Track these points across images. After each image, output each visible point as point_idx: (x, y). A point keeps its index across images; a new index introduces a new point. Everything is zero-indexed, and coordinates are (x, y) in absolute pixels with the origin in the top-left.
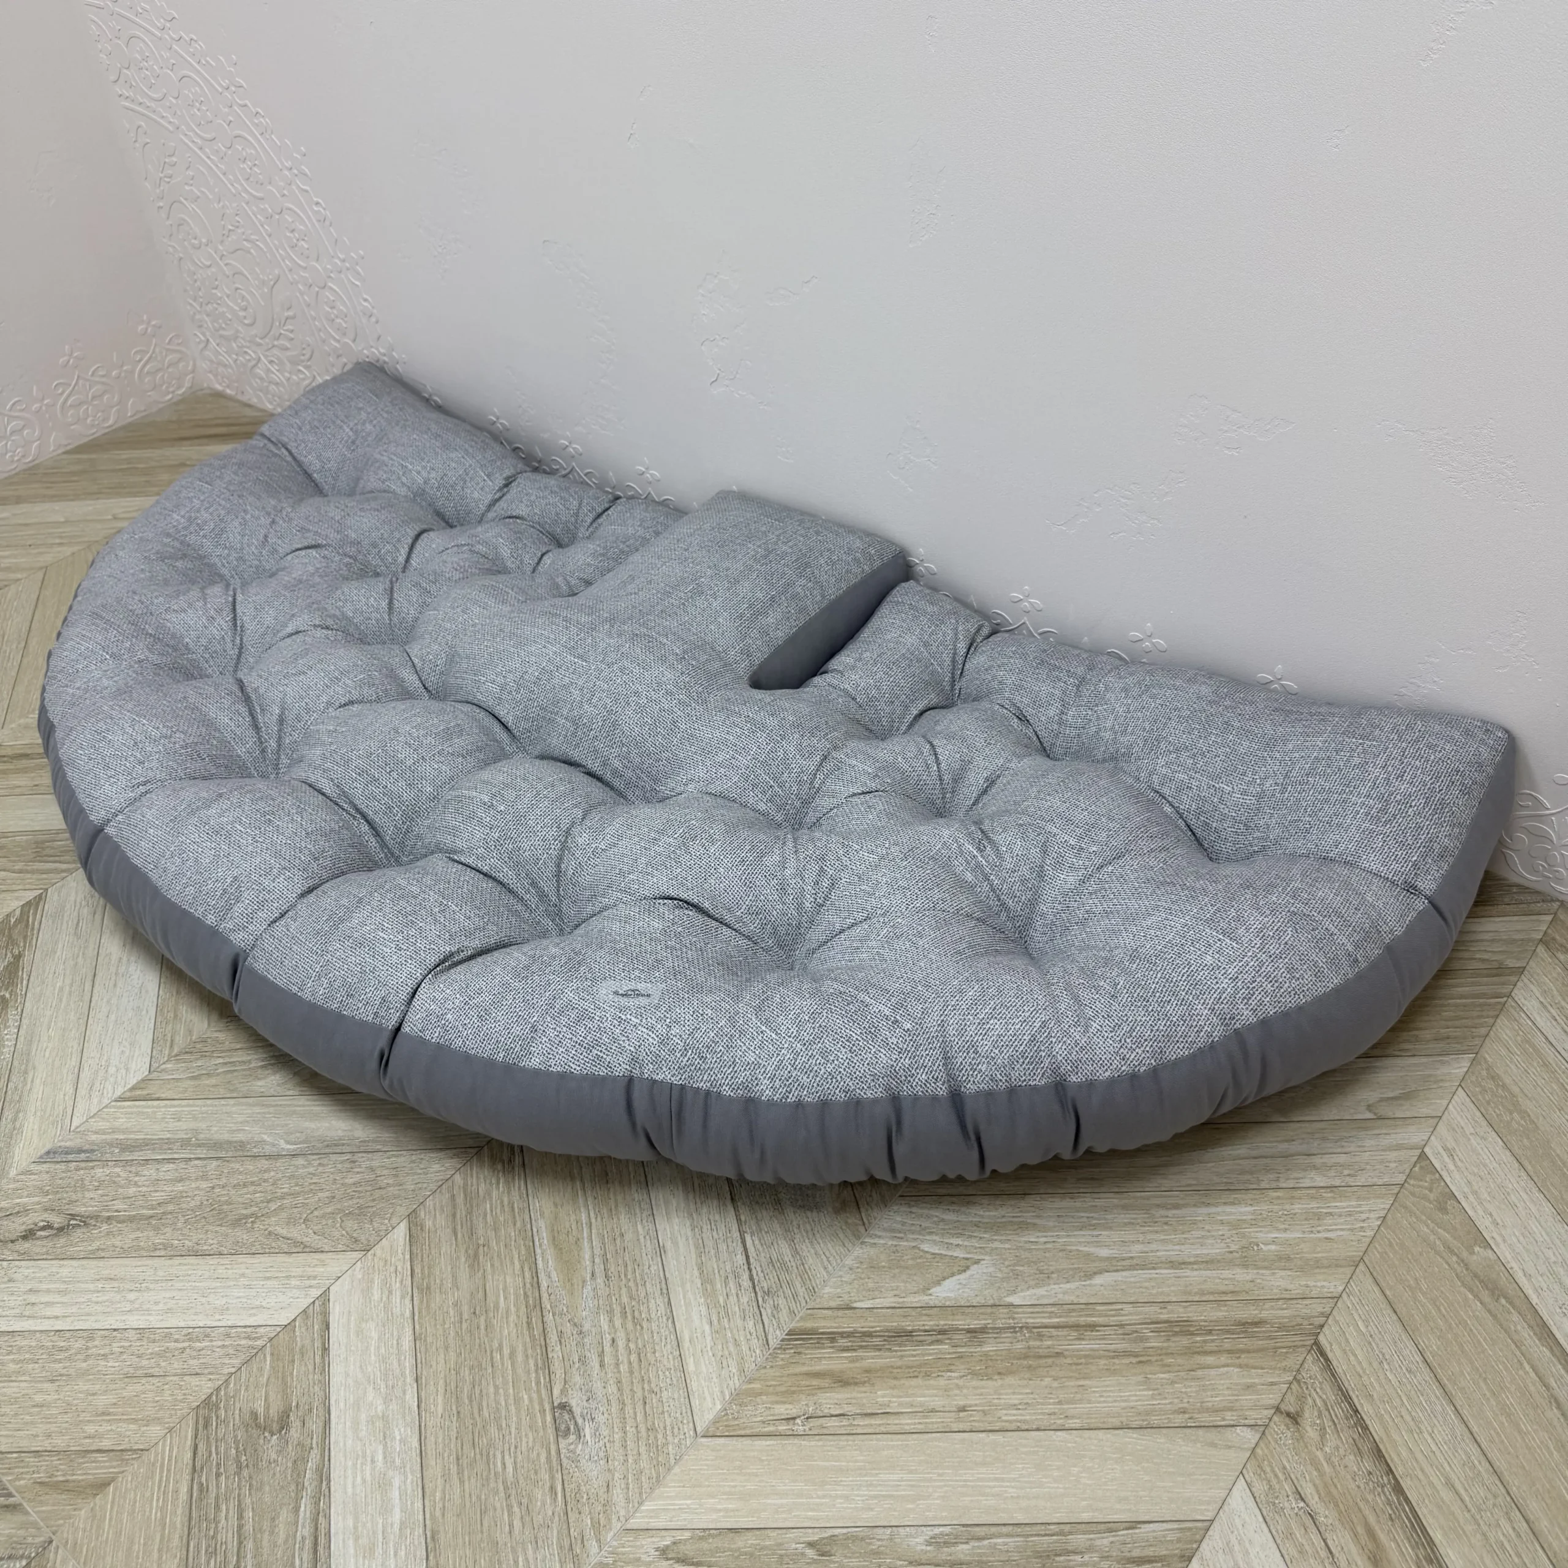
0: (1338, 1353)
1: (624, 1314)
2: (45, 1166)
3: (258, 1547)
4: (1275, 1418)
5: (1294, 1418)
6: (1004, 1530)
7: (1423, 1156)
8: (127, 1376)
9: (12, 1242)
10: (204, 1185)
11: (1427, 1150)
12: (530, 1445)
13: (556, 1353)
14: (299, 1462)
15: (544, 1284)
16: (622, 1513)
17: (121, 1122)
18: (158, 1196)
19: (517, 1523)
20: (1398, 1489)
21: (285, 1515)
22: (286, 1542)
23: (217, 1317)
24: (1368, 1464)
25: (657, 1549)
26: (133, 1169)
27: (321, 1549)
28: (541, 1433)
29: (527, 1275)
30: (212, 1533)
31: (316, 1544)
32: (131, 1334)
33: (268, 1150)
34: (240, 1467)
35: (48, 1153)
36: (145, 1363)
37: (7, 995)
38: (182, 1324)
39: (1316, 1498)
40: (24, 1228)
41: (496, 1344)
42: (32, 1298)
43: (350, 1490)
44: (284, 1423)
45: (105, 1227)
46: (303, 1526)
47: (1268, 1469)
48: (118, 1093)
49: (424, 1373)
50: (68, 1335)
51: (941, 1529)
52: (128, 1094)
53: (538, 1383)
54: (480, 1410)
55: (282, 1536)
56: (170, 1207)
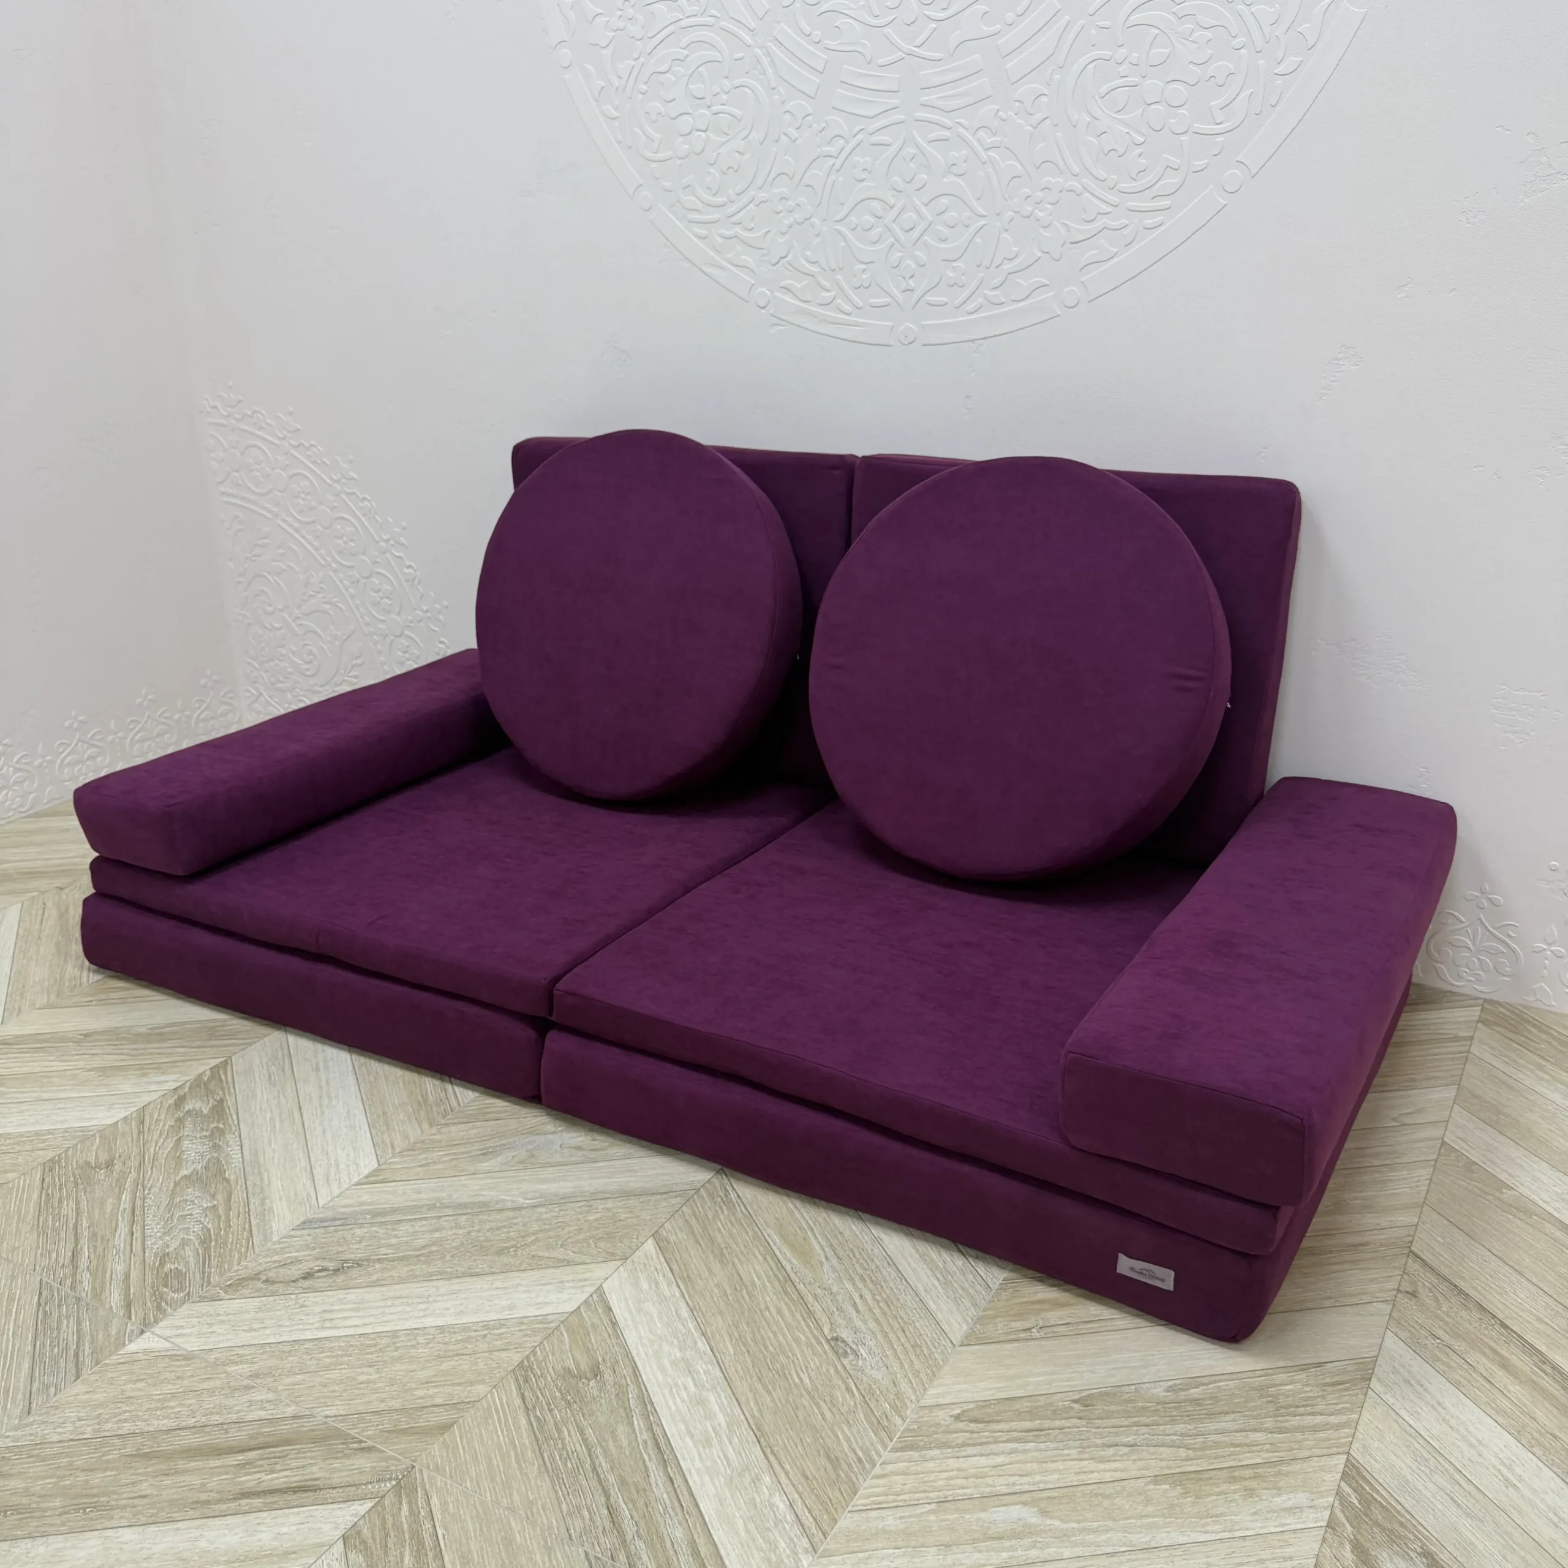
0: (1431, 1256)
1: (863, 1280)
2: (305, 1232)
3: (606, 1453)
4: (1399, 1295)
5: (1413, 1294)
6: (1223, 1377)
7: (1444, 1143)
8: (439, 1356)
9: (294, 1281)
10: (460, 1232)
11: (1445, 1139)
12: (818, 1364)
13: (816, 1308)
14: (621, 1394)
15: (788, 1268)
16: (913, 1398)
17: (366, 1198)
18: (419, 1242)
19: (828, 1415)
20: (1504, 1325)
21: (621, 1429)
22: (630, 1443)
23: (507, 1312)
24: (1477, 1315)
25: (951, 1416)
26: (389, 1227)
27: (663, 1447)
28: (824, 1356)
29: (772, 1263)
30: (560, 1446)
31: (657, 1444)
32: (432, 1331)
33: (509, 1205)
34: (569, 1403)
35: (304, 1223)
36: (451, 1347)
37: (221, 1126)
38: (478, 1320)
39: (1447, 1336)
40: (300, 1272)
41: (763, 1306)
42: (329, 1316)
43: (674, 1408)
44: (596, 1372)
45: (377, 1266)
46: (641, 1434)
47: (1406, 1324)
48: (355, 1179)
49: (708, 1329)
50: (372, 1336)
51: (1174, 1382)
52: (365, 1180)
53: (808, 1326)
54: (766, 1348)
55: (625, 1443)
56: (434, 1248)
